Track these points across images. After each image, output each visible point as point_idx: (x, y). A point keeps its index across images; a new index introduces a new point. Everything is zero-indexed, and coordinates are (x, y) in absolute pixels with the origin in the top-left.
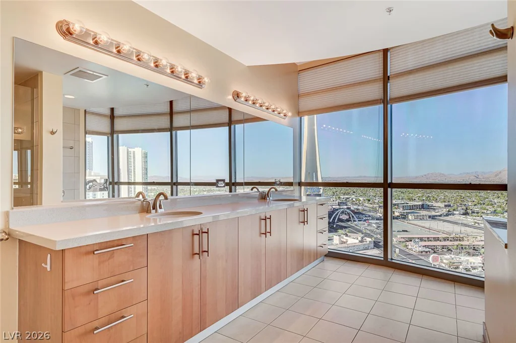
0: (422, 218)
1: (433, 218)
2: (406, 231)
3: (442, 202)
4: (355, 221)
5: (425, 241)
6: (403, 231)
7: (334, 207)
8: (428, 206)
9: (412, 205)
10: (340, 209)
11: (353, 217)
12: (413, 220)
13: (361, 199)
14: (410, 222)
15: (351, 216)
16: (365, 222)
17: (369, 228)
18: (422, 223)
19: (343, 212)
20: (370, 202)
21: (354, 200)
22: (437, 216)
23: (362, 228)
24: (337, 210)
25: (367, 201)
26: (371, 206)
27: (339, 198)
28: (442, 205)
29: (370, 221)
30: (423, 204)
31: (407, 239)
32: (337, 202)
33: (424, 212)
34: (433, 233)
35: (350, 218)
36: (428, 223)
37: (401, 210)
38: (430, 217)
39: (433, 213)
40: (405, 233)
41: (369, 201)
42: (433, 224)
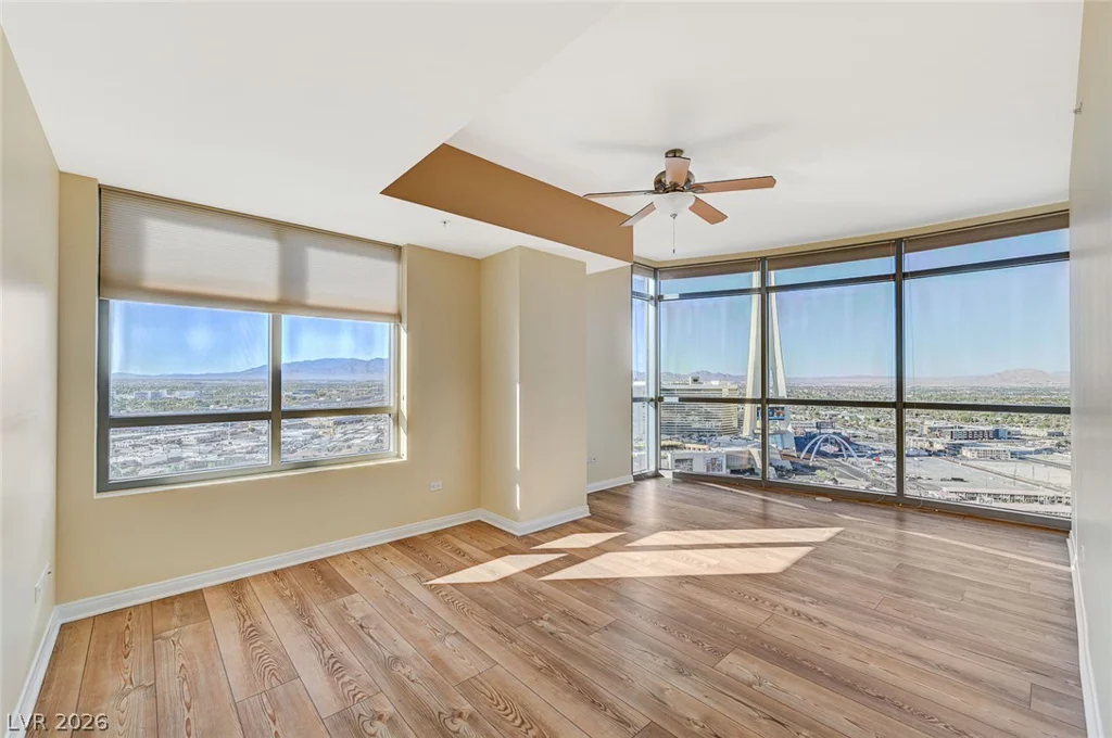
0: (995, 457)
1: (1019, 456)
2: (962, 480)
3: (1040, 427)
4: (849, 456)
5: (1005, 500)
6: (954, 479)
7: (808, 430)
8: (1009, 433)
9: (973, 432)
10: (820, 434)
11: (847, 449)
12: (975, 460)
13: (862, 417)
14: (970, 463)
15: (843, 448)
16: (870, 460)
17: (879, 470)
18: (997, 466)
19: (826, 440)
20: (879, 424)
21: (847, 418)
22: (1030, 453)
23: (865, 469)
24: (815, 436)
25: (873, 422)
26: (882, 430)
27: (817, 414)
28: (1044, 433)
29: (881, 459)
30: (997, 430)
31: (964, 496)
32: (814, 421)
33: (999, 445)
34: (1022, 486)
35: (840, 450)
36: (1009, 468)
37: (947, 440)
38: (1013, 454)
39: (1022, 448)
40: (959, 483)
41: (878, 420)
42: (1023, 469)
